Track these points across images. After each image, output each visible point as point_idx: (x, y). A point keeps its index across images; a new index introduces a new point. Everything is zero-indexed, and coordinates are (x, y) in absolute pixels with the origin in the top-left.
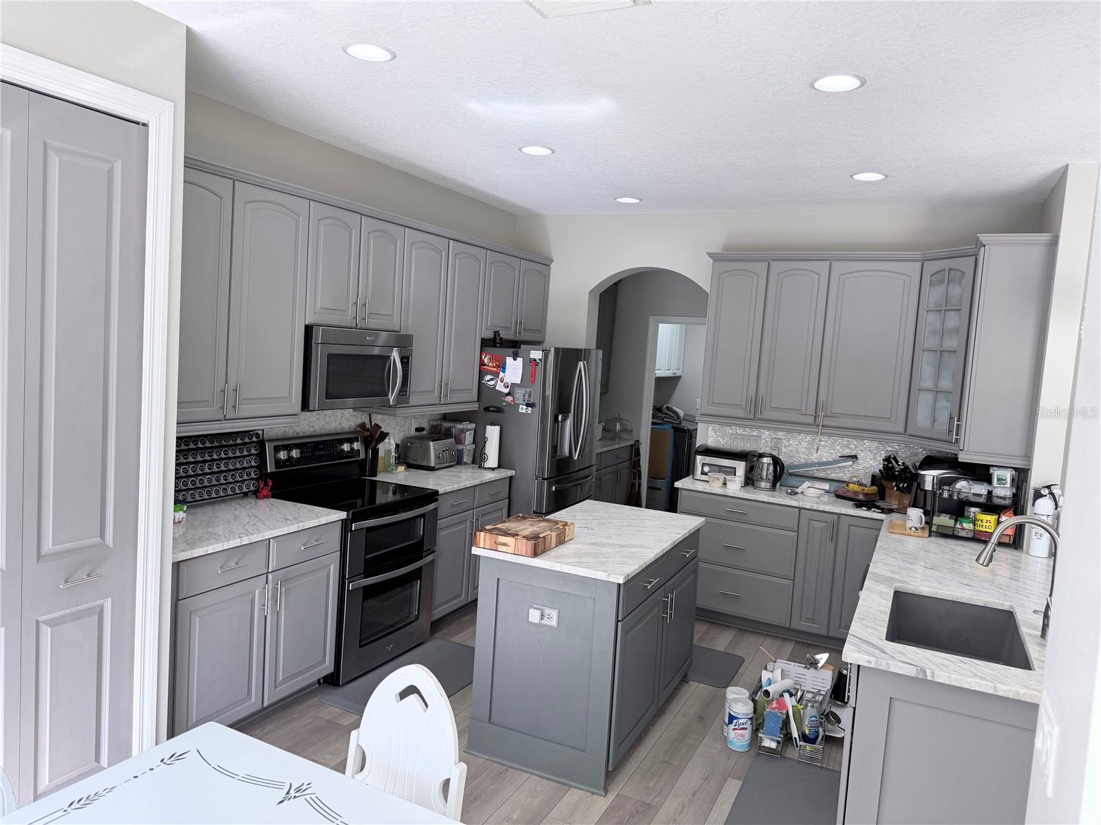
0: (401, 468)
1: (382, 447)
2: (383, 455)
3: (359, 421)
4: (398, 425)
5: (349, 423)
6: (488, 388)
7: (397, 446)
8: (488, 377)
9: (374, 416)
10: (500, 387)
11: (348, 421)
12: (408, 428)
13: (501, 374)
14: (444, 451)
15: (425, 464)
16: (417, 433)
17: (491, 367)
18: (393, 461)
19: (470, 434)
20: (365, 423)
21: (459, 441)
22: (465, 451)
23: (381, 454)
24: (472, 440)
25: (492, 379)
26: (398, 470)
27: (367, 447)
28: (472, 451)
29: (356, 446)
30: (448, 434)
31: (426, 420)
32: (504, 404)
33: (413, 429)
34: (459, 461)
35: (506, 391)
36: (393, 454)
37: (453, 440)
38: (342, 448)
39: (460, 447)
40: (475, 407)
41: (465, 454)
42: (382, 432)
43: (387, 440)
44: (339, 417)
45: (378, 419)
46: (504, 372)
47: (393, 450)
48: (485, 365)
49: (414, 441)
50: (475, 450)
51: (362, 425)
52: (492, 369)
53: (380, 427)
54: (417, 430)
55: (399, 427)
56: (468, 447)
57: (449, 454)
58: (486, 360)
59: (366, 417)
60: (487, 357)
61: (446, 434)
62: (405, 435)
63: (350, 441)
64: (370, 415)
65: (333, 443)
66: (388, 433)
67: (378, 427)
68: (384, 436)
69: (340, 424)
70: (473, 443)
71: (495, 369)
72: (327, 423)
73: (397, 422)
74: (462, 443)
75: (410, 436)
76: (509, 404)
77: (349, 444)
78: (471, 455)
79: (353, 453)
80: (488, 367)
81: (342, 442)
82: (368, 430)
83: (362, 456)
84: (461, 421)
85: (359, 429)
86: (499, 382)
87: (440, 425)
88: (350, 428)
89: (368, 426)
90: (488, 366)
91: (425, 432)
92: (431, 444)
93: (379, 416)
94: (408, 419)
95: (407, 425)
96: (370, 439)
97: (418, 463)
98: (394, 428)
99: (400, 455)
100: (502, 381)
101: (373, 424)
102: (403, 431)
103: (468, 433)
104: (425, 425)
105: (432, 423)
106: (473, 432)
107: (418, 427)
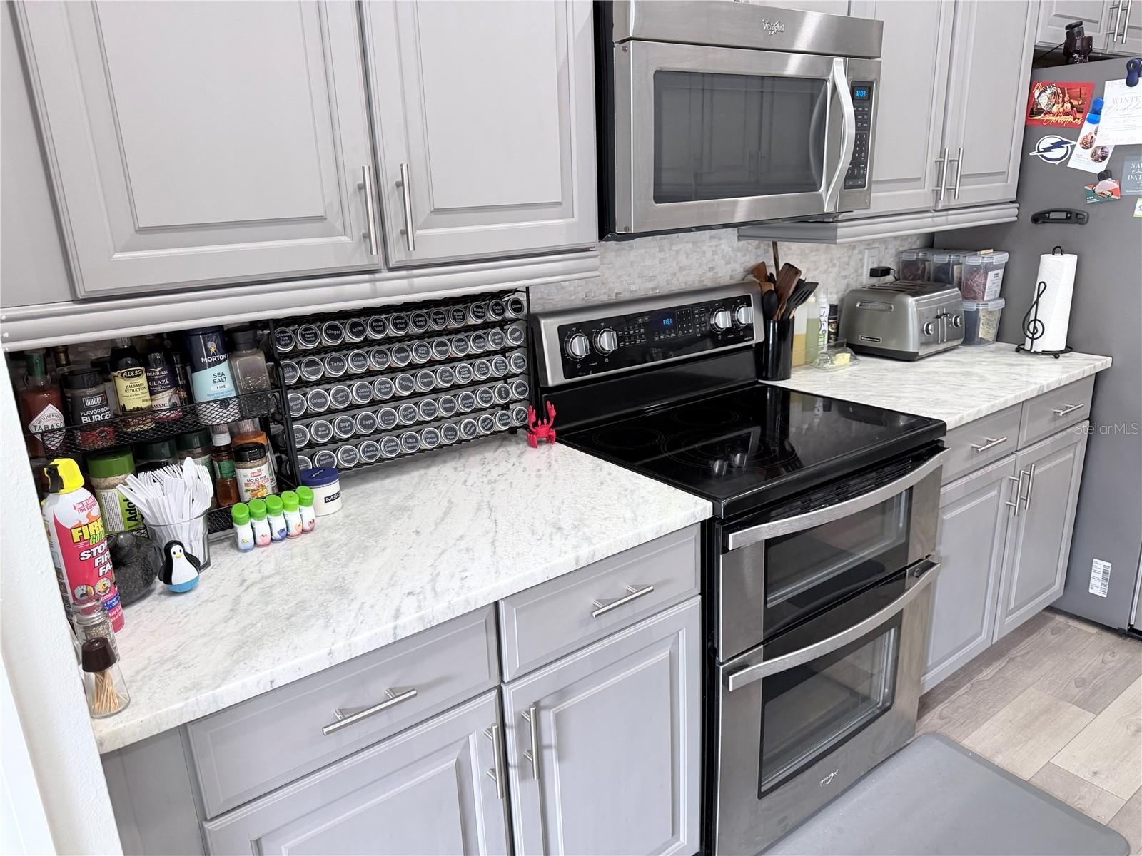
0: (844, 357)
1: (801, 315)
2: (804, 331)
3: (752, 262)
4: (834, 266)
5: (729, 267)
6: (1048, 166)
7: (834, 309)
8: (1047, 142)
9: (783, 247)
10: (1081, 161)
11: (728, 263)
12: (856, 271)
13: (1087, 128)
14: (938, 317)
15: (893, 346)
16: (875, 281)
17: (1058, 114)
18: (823, 341)
19: (996, 275)
20: (763, 263)
21: (969, 292)
22: (981, 314)
23: (800, 328)
24: (999, 289)
25: (1057, 145)
26: (836, 363)
27: (767, 318)
28: (997, 316)
29: (746, 315)
30: (941, 279)
31: (893, 251)
32: (1091, 200)
33: (866, 272)
34: (968, 336)
35: (1100, 167)
36: (825, 327)
37: (954, 291)
38: (713, 322)
39: (971, 306)
40: (1008, 214)
41: (982, 321)
42: (801, 281)
43: (811, 299)
44: (709, 254)
45: (793, 253)
46: (1096, 122)
47: (825, 319)
48: (1041, 111)
49: (867, 297)
50: (1003, 312)
51: (759, 270)
52: (1062, 119)
53: (797, 272)
54: (875, 273)
55: (835, 270)
56: (991, 307)
57: (949, 323)
58: (1043, 101)
59: (766, 252)
60: (1049, 92)
61: (937, 280)
62: (848, 285)
63: (731, 305)
64: (775, 244)
65: (693, 311)
66: (816, 284)
67: (791, 270)
68: (804, 291)
69: (711, 269)
70: (1001, 296)
71: (1070, 118)
72: (681, 269)
73: (831, 260)
74: (975, 298)
75: (859, 287)
76: (1105, 200)
77: (728, 313)
78: (995, 323)
79: (739, 332)
80: (1048, 117)
81: (712, 308)
82: (770, 279)
83: (759, 337)
84: (975, 249)
85: (751, 277)
86: (1078, 149)
87: (924, 261)
88: (732, 278)
89: (771, 270)
90: (1049, 113)
91: (890, 278)
92: (911, 301)
93: (795, 246)
94: (856, 252)
95: (852, 263)
96: (774, 298)
97: (880, 344)
98: (826, 271)
99: (838, 328)
100: (1087, 145)
101: (781, 265)
102: (845, 277)
103: (991, 274)
104: (889, 262)
105: (905, 257)
106: (1001, 272)
107: (875, 266)
